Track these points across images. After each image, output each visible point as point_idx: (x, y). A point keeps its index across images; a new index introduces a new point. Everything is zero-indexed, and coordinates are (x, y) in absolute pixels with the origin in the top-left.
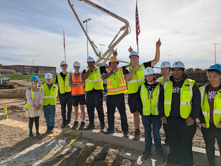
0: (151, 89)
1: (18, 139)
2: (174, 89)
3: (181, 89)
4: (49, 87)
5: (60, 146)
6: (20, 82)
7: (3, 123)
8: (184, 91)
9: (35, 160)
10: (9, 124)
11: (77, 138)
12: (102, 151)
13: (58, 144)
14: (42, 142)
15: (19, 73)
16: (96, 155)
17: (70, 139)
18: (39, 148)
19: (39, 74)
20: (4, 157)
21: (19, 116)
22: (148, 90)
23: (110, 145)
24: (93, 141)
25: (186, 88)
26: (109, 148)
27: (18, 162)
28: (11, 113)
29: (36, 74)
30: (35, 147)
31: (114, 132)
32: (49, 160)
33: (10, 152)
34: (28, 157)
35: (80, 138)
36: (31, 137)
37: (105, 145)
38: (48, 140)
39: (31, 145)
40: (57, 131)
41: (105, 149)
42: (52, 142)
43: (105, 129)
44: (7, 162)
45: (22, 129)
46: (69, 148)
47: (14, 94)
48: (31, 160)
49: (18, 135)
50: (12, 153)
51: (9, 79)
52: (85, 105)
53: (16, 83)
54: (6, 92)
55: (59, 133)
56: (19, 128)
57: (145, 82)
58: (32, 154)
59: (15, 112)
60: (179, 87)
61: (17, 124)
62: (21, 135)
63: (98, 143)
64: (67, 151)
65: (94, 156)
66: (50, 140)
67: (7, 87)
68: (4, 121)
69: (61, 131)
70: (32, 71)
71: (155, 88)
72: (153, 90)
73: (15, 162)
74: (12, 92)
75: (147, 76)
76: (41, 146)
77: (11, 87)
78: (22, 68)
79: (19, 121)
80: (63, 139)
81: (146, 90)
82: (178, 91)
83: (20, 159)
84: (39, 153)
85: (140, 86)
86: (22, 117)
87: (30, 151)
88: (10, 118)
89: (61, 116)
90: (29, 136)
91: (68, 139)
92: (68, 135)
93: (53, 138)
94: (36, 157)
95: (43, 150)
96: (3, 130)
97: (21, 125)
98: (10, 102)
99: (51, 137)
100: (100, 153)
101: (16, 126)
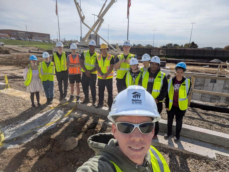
0: (134, 77)
1: (23, 109)
2: (149, 79)
3: (155, 79)
4: (47, 65)
5: (59, 115)
6: (15, 47)
7: (6, 93)
8: (157, 81)
9: (39, 128)
10: (12, 94)
11: (73, 109)
12: (93, 121)
13: (57, 114)
14: (43, 112)
15: (13, 38)
16: (89, 125)
17: (67, 110)
18: (42, 118)
19: (33, 41)
20: (13, 125)
21: (19, 85)
22: (132, 77)
23: (100, 116)
24: (86, 112)
25: (159, 79)
26: (99, 119)
27: (26, 129)
28: (12, 82)
29: (31, 40)
30: (38, 116)
31: (103, 106)
32: (51, 127)
33: (18, 121)
34: (33, 125)
35: (76, 109)
36: (33, 107)
37: (96, 116)
38: (48, 110)
39: (35, 114)
40: (56, 102)
41: (96, 119)
42: (53, 112)
43: (96, 103)
44: (16, 129)
45: (24, 99)
46: (66, 117)
47: (11, 61)
48: (36, 127)
49: (21, 105)
50: (19, 122)
51: (3, 43)
52: (80, 83)
53: (11, 49)
54: (3, 58)
55: (58, 104)
56: (22, 98)
57: (130, 70)
58: (36, 122)
59: (15, 80)
60: (153, 78)
61: (19, 94)
62: (24, 105)
63: (90, 114)
64: (66, 120)
65: (87, 125)
66: (51, 110)
67: (2, 52)
68: (6, 91)
69: (59, 102)
70: (26, 37)
71: (138, 75)
72: (136, 78)
73: (23, 129)
74: (9, 58)
75: (132, 65)
76: (43, 115)
77: (7, 52)
78: (15, 33)
79: (20, 91)
80: (61, 110)
81: (130, 76)
82: (152, 81)
83: (27, 127)
84: (42, 122)
85: (126, 73)
86: (22, 86)
87: (34, 120)
88: (11, 87)
89: (58, 86)
90: (32, 106)
91: (66, 110)
92: (65, 106)
93: (52, 108)
94: (40, 125)
95: (45, 119)
96: (7, 99)
97: (23, 95)
98: (8, 69)
99: (51, 107)
100: (92, 123)
101: (19, 96)
